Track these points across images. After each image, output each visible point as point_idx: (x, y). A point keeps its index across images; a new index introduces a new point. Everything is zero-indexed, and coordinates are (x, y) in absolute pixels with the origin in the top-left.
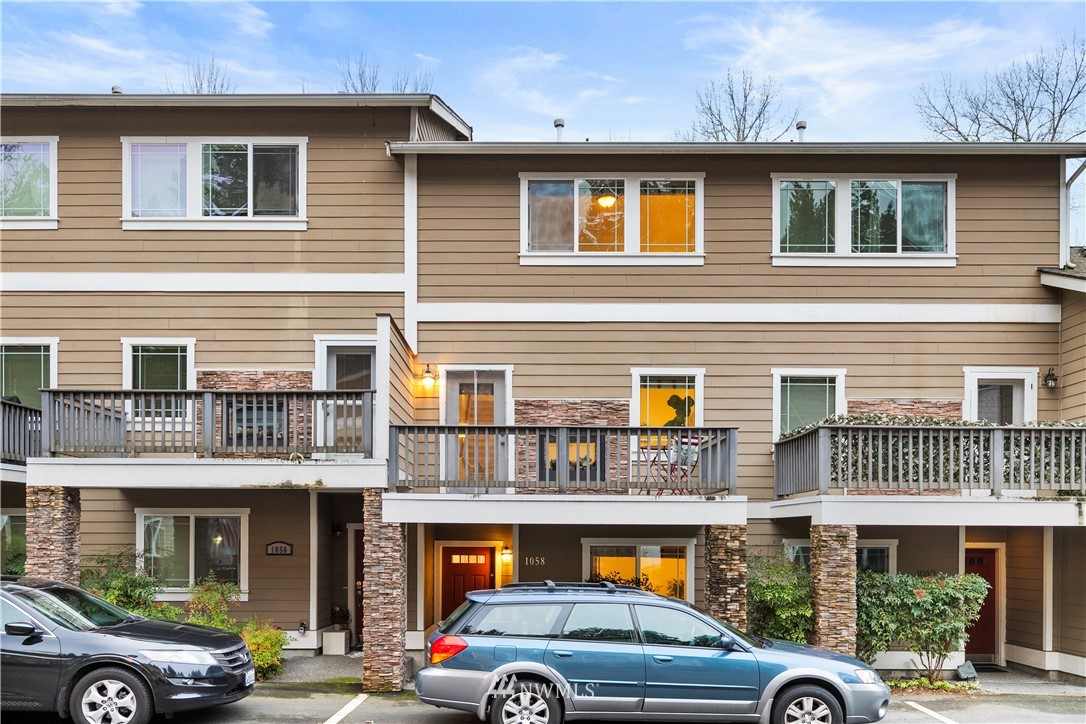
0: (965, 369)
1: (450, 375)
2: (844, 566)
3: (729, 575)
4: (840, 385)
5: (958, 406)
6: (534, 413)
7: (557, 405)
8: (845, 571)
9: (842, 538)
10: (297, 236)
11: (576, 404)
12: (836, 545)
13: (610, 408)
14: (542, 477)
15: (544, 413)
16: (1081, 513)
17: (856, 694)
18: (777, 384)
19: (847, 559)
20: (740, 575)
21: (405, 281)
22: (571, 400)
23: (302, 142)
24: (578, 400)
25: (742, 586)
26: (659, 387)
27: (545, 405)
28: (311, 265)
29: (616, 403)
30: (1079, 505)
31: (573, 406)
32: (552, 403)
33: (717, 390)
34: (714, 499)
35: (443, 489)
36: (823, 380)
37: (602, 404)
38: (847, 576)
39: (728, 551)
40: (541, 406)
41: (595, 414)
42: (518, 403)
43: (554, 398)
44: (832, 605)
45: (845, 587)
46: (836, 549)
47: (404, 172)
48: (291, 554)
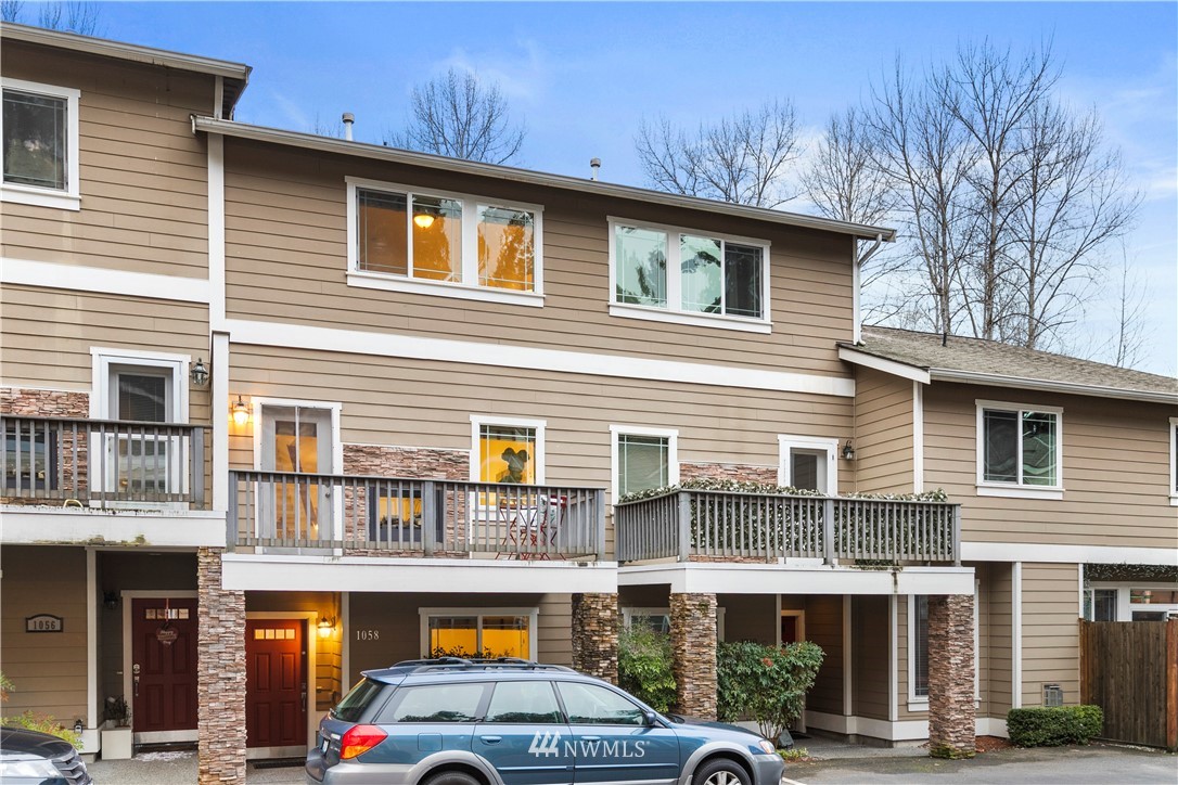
0: (780, 437)
1: (266, 410)
2: (706, 636)
3: (601, 647)
4: (673, 446)
5: (773, 474)
6: (365, 461)
7: (391, 453)
8: (706, 641)
9: (704, 607)
10: (67, 216)
11: (412, 452)
12: (698, 614)
13: (450, 459)
14: (373, 537)
15: (377, 461)
16: (896, 582)
17: (762, 764)
18: (615, 442)
19: (709, 629)
20: (612, 647)
21: (211, 289)
22: (407, 448)
23: (72, 97)
24: (414, 449)
25: (614, 658)
26: (499, 438)
27: (378, 452)
28: (86, 257)
29: (455, 454)
30: (894, 574)
31: (408, 456)
32: (386, 450)
33: (558, 445)
34: (586, 565)
35: (259, 549)
36: (656, 440)
37: (440, 454)
38: (709, 645)
39: (600, 621)
40: (373, 453)
41: (433, 466)
42: (346, 449)
43: (389, 445)
44: (696, 676)
45: (707, 658)
46: (698, 619)
47: (207, 154)
48: (61, 631)
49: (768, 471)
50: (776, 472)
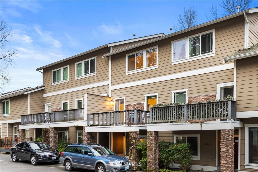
0: (217, 85)
1: (116, 100)
2: (152, 141)
3: (132, 143)
4: (186, 93)
6: (129, 107)
8: (151, 142)
9: (151, 134)
10: (95, 76)
12: (150, 136)
13: (141, 105)
15: (130, 107)
18: (173, 95)
19: (152, 139)
20: (133, 143)
21: (109, 82)
22: (134, 104)
24: (135, 104)
25: (134, 145)
26: (151, 98)
28: (98, 81)
29: (142, 103)
30: (201, 124)
31: (134, 105)
32: (131, 105)
33: (161, 98)
34: (129, 126)
35: (115, 125)
36: (183, 93)
37: (139, 104)
38: (152, 143)
39: (132, 137)
40: (129, 106)
41: (138, 107)
42: (126, 105)
43: (132, 103)
44: (149, 150)
45: (151, 146)
46: (150, 137)
47: (109, 59)
48: (95, 139)
49: (213, 95)
50: (216, 95)
